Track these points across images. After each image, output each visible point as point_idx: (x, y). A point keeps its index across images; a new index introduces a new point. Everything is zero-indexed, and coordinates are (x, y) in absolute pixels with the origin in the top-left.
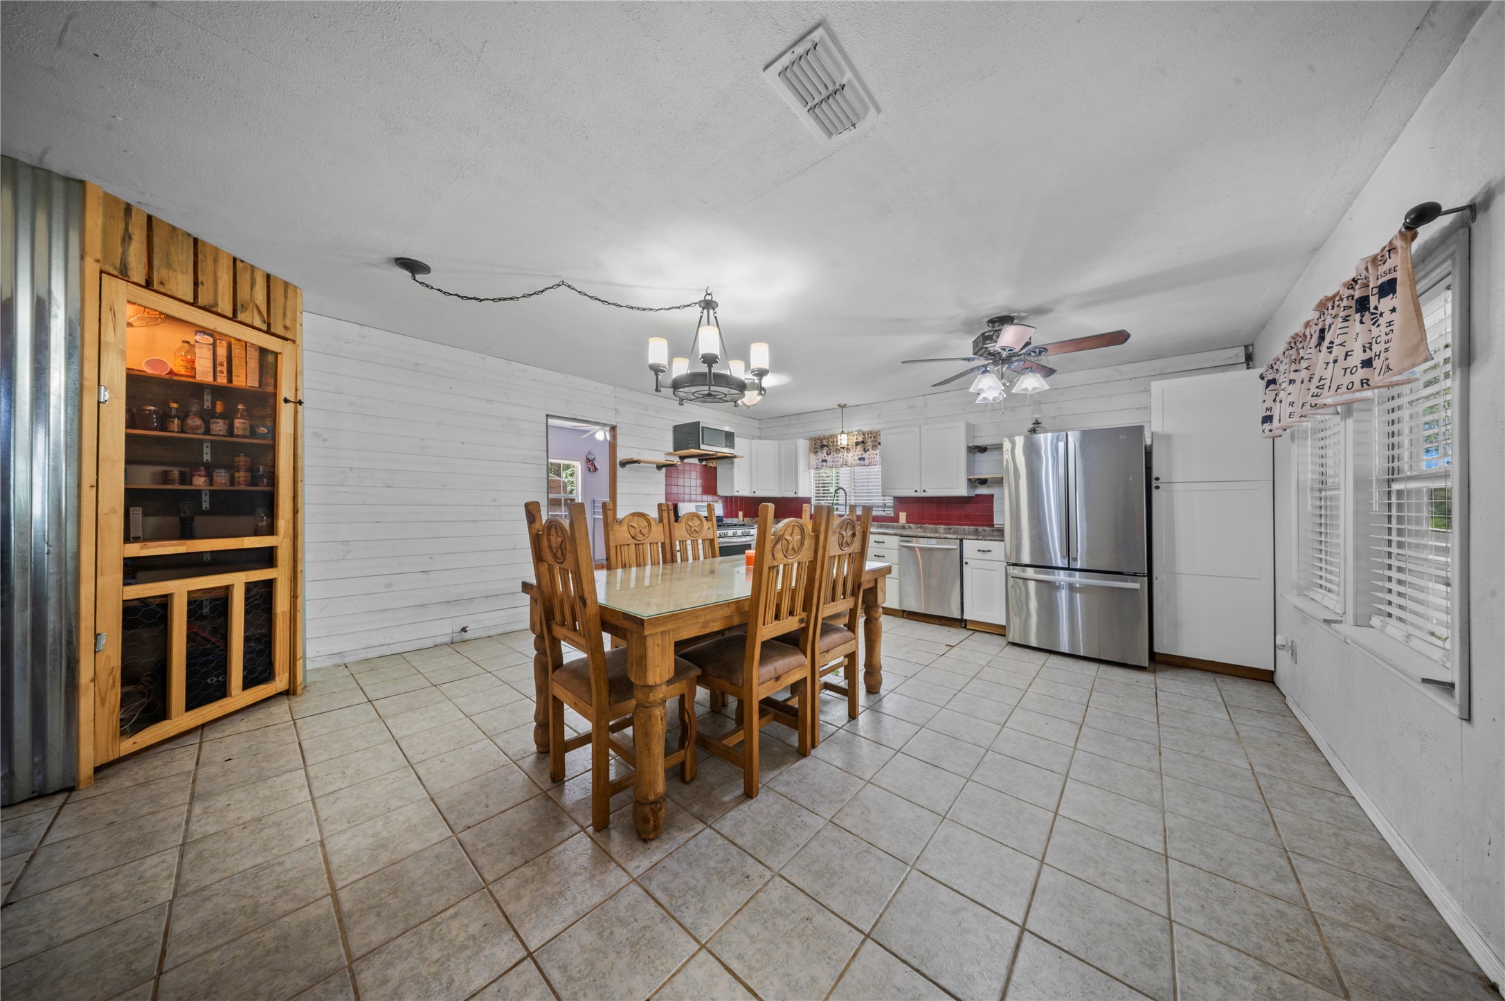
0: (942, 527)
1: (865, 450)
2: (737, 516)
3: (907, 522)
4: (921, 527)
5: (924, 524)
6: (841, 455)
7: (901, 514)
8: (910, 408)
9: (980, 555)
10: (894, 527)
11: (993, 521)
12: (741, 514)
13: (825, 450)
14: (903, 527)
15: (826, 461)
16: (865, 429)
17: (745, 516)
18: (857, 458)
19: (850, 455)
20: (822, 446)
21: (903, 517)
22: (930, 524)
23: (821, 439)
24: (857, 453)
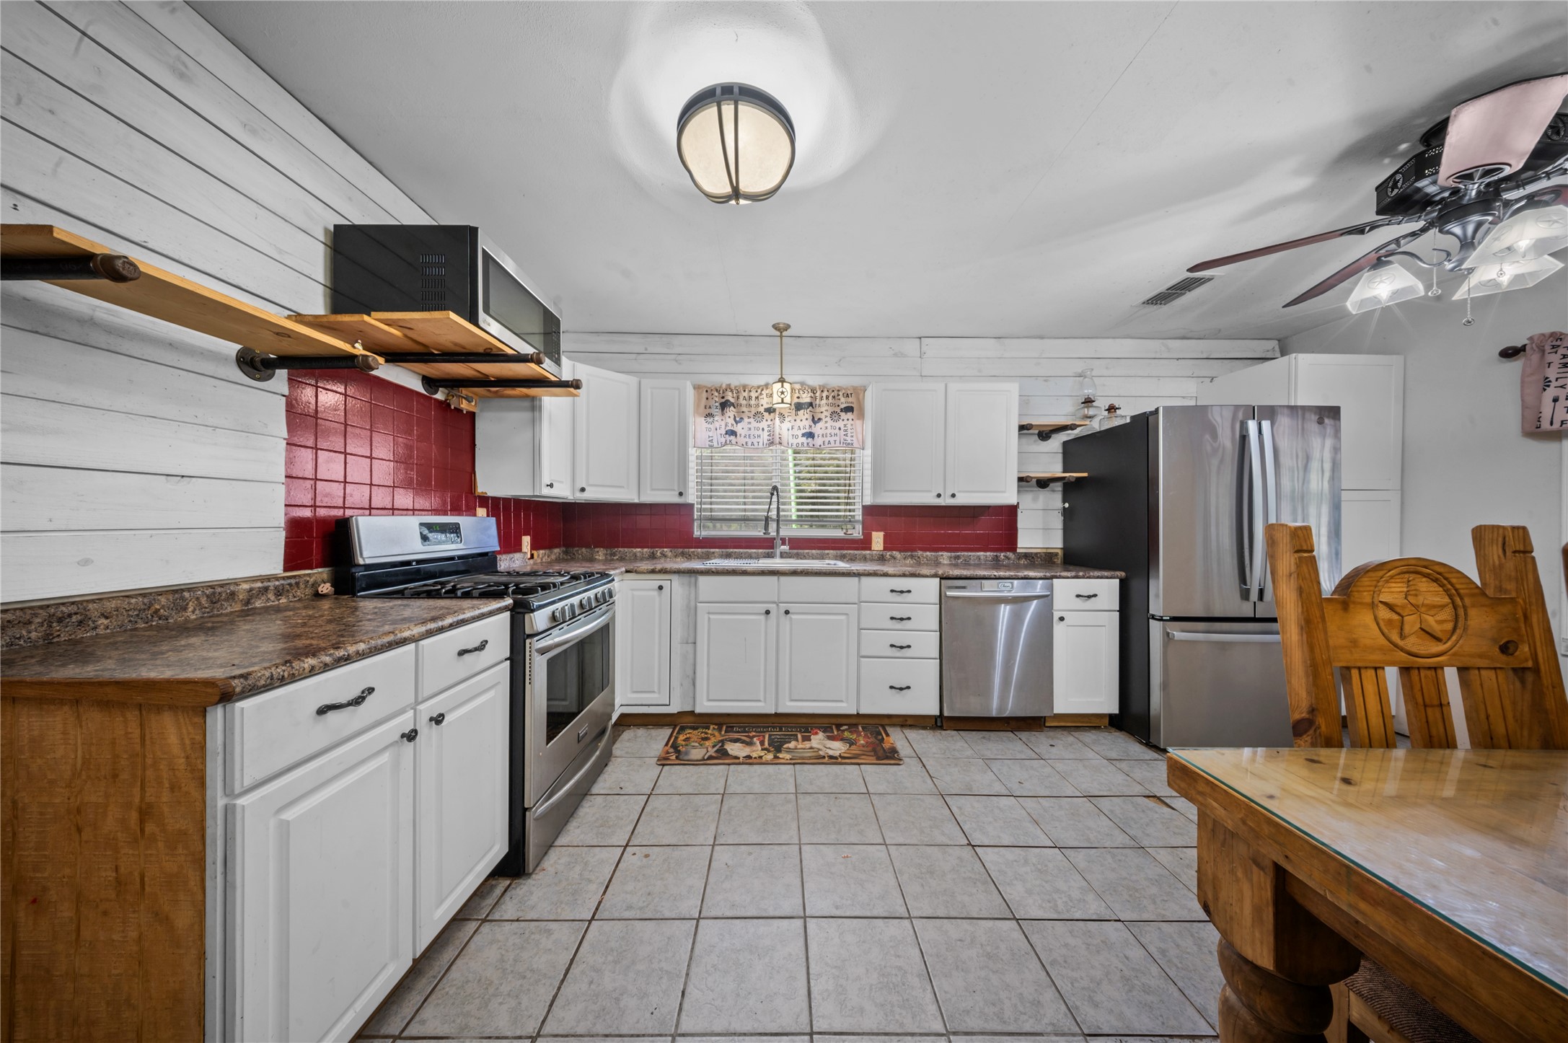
0: (945, 554)
1: (815, 421)
2: (518, 548)
3: (885, 549)
4: (912, 557)
5: (915, 551)
6: (764, 424)
7: (875, 535)
8: (895, 355)
9: (1080, 604)
10: (865, 559)
11: (1016, 544)
12: (526, 540)
13: (731, 412)
14: (882, 559)
15: (733, 433)
16: (814, 381)
17: (535, 546)
18: (800, 433)
19: (786, 425)
20: (724, 405)
21: (878, 539)
22: (925, 550)
23: (721, 391)
24: (802, 425)
